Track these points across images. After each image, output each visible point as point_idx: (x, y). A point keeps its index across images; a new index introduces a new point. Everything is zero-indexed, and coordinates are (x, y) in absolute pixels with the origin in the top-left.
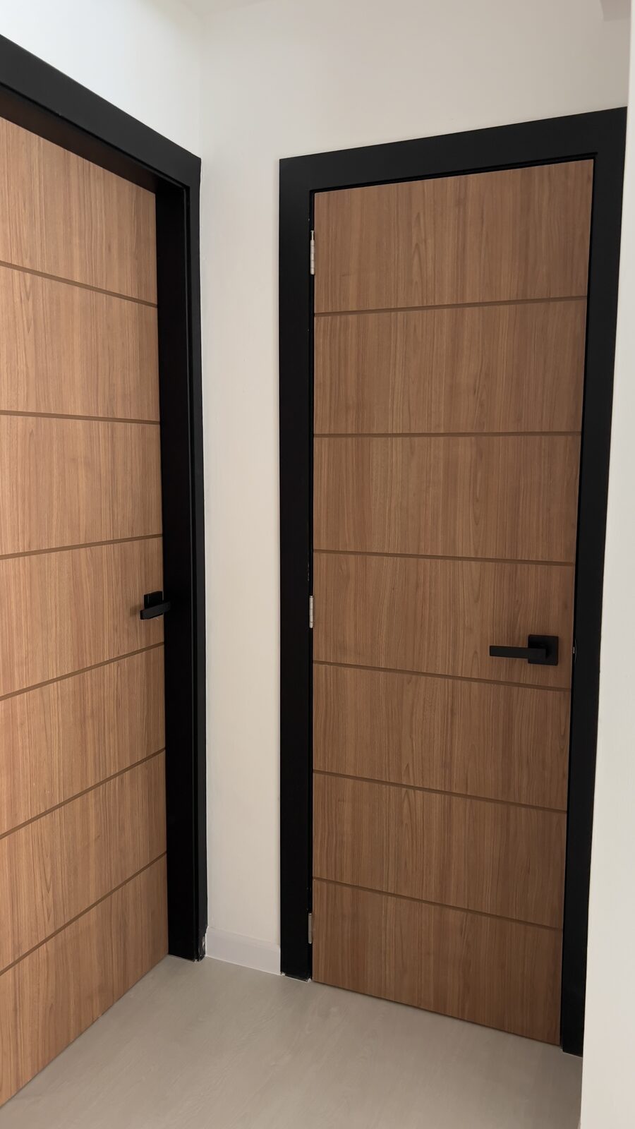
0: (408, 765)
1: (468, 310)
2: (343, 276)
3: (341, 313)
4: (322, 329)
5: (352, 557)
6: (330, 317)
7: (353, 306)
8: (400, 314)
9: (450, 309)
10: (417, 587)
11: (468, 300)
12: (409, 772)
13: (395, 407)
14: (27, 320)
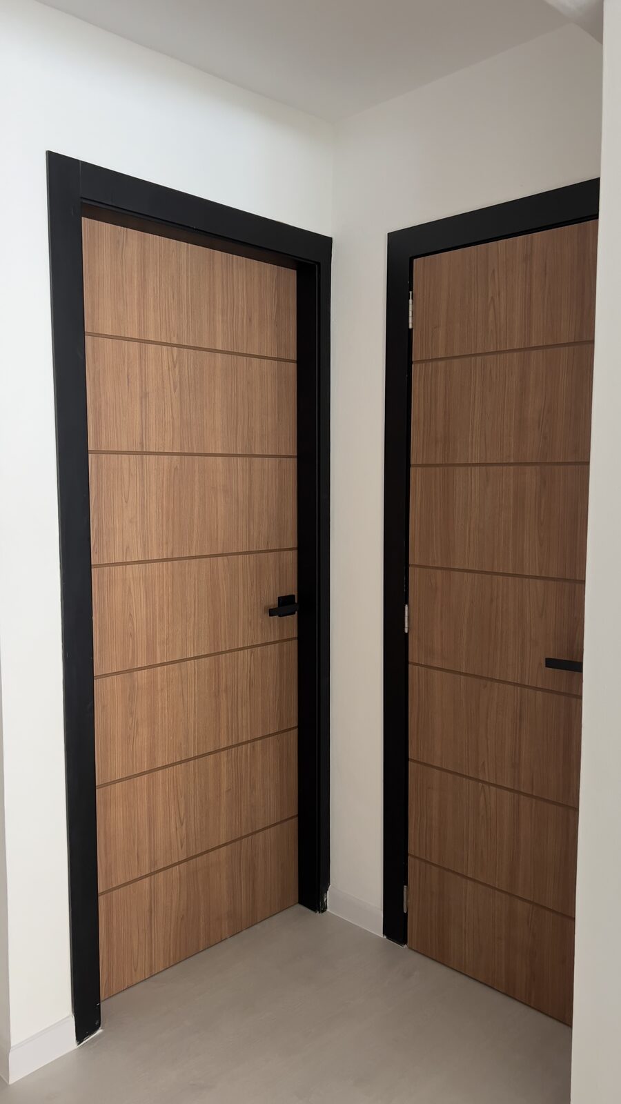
0: (484, 763)
1: (534, 352)
2: (435, 328)
3: (432, 360)
4: (418, 374)
5: (439, 572)
6: (424, 364)
7: (441, 355)
8: (479, 358)
9: (518, 353)
10: (492, 601)
11: (534, 344)
12: (484, 769)
13: (474, 440)
14: (174, 383)
